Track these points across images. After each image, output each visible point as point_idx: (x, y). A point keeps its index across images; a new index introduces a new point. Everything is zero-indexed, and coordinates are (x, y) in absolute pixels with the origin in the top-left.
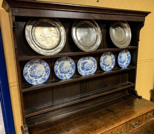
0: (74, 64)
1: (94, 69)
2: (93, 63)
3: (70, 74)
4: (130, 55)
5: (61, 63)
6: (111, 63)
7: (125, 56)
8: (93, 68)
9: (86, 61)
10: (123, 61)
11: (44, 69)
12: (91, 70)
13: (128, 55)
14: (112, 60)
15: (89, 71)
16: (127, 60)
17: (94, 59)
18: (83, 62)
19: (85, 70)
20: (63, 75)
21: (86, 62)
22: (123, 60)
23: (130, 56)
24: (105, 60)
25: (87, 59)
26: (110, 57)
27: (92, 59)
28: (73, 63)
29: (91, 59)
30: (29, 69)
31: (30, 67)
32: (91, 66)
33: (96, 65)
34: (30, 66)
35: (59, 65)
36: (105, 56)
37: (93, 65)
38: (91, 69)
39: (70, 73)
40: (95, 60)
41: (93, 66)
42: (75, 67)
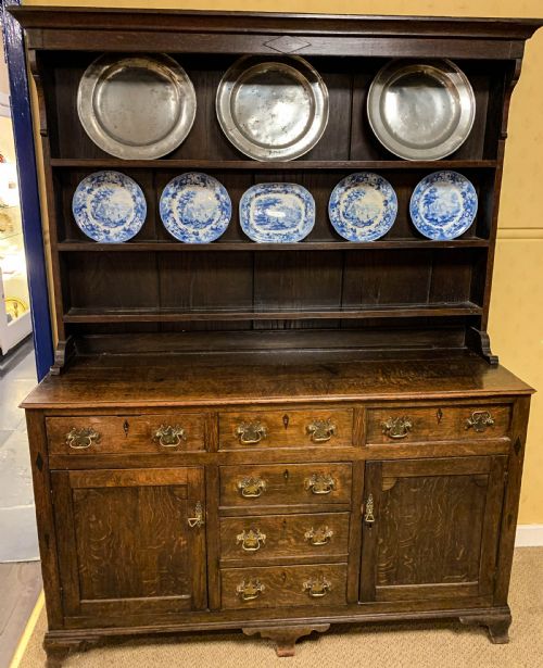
0: (229, 201)
1: (303, 228)
2: (303, 207)
3: (212, 229)
4: (473, 196)
5: (185, 192)
6: (381, 217)
7: (454, 197)
8: (302, 223)
9: (277, 196)
10: (444, 217)
11: (132, 204)
12: (292, 230)
13: (464, 194)
14: (386, 205)
15: (284, 232)
16: (460, 215)
17: (306, 193)
18: (262, 197)
19: (268, 226)
20: (191, 229)
21: (275, 202)
22: (444, 213)
23: (475, 199)
24: (356, 202)
25: (278, 192)
26: (377, 192)
27: (297, 191)
28: (225, 197)
29: (293, 192)
30: (91, 197)
31: (94, 193)
32: (295, 217)
33: (312, 214)
34: (92, 190)
35: (178, 197)
36: (356, 189)
37: (303, 213)
38: (293, 226)
39: (214, 227)
40: (310, 195)
41: (303, 218)
42: (230, 209)
